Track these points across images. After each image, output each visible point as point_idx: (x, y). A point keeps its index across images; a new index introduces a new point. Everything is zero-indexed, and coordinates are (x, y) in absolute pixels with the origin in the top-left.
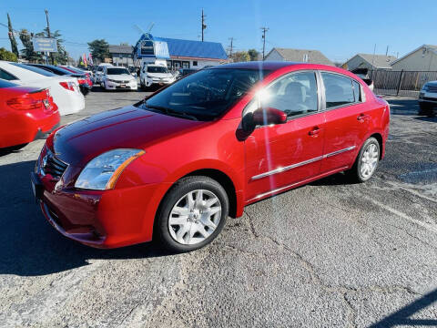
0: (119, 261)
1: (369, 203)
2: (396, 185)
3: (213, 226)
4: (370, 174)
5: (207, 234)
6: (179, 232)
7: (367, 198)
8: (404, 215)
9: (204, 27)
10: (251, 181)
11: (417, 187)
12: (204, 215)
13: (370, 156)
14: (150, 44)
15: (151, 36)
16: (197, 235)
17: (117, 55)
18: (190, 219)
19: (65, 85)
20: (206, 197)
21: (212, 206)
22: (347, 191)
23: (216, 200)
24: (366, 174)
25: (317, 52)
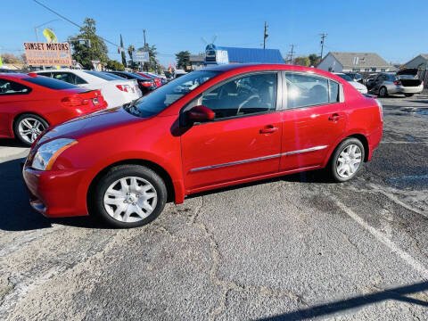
0: (72, 228)
1: (331, 203)
2: (376, 188)
3: (151, 209)
4: (350, 174)
5: (144, 216)
6: (117, 211)
7: (334, 198)
8: (360, 220)
9: (266, 36)
10: (190, 173)
11: (401, 191)
12: (141, 199)
13: (352, 157)
14: (214, 53)
15: (214, 46)
16: (134, 215)
17: (195, 63)
18: (126, 201)
19: (119, 87)
20: (141, 183)
21: (147, 192)
22: (318, 189)
23: (150, 186)
24: (345, 173)
25: (375, 54)
